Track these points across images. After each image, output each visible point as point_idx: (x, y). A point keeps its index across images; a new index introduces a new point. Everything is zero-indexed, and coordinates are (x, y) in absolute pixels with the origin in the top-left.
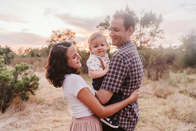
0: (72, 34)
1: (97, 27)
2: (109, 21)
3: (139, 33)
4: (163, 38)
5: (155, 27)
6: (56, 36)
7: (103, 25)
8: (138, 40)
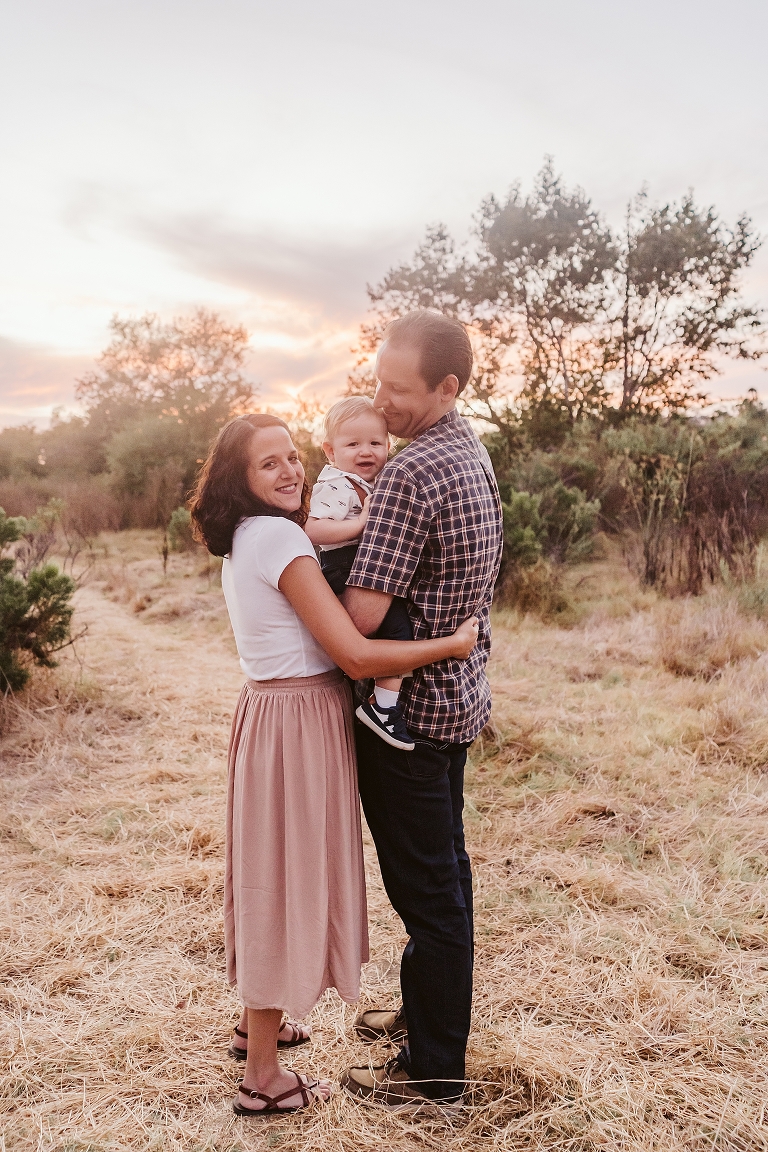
0: (230, 338)
1: (374, 298)
2: (439, 261)
3: (618, 330)
4: (758, 355)
5: (708, 290)
6: (134, 354)
7: (406, 283)
8: (612, 368)
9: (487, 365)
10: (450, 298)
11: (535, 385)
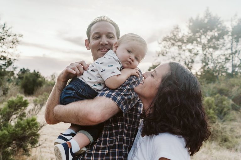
1: (159, 44)
2: (177, 34)
3: (229, 51)
7: (168, 40)
8: (228, 62)
9: (190, 61)
10: (180, 44)
11: (205, 66)
